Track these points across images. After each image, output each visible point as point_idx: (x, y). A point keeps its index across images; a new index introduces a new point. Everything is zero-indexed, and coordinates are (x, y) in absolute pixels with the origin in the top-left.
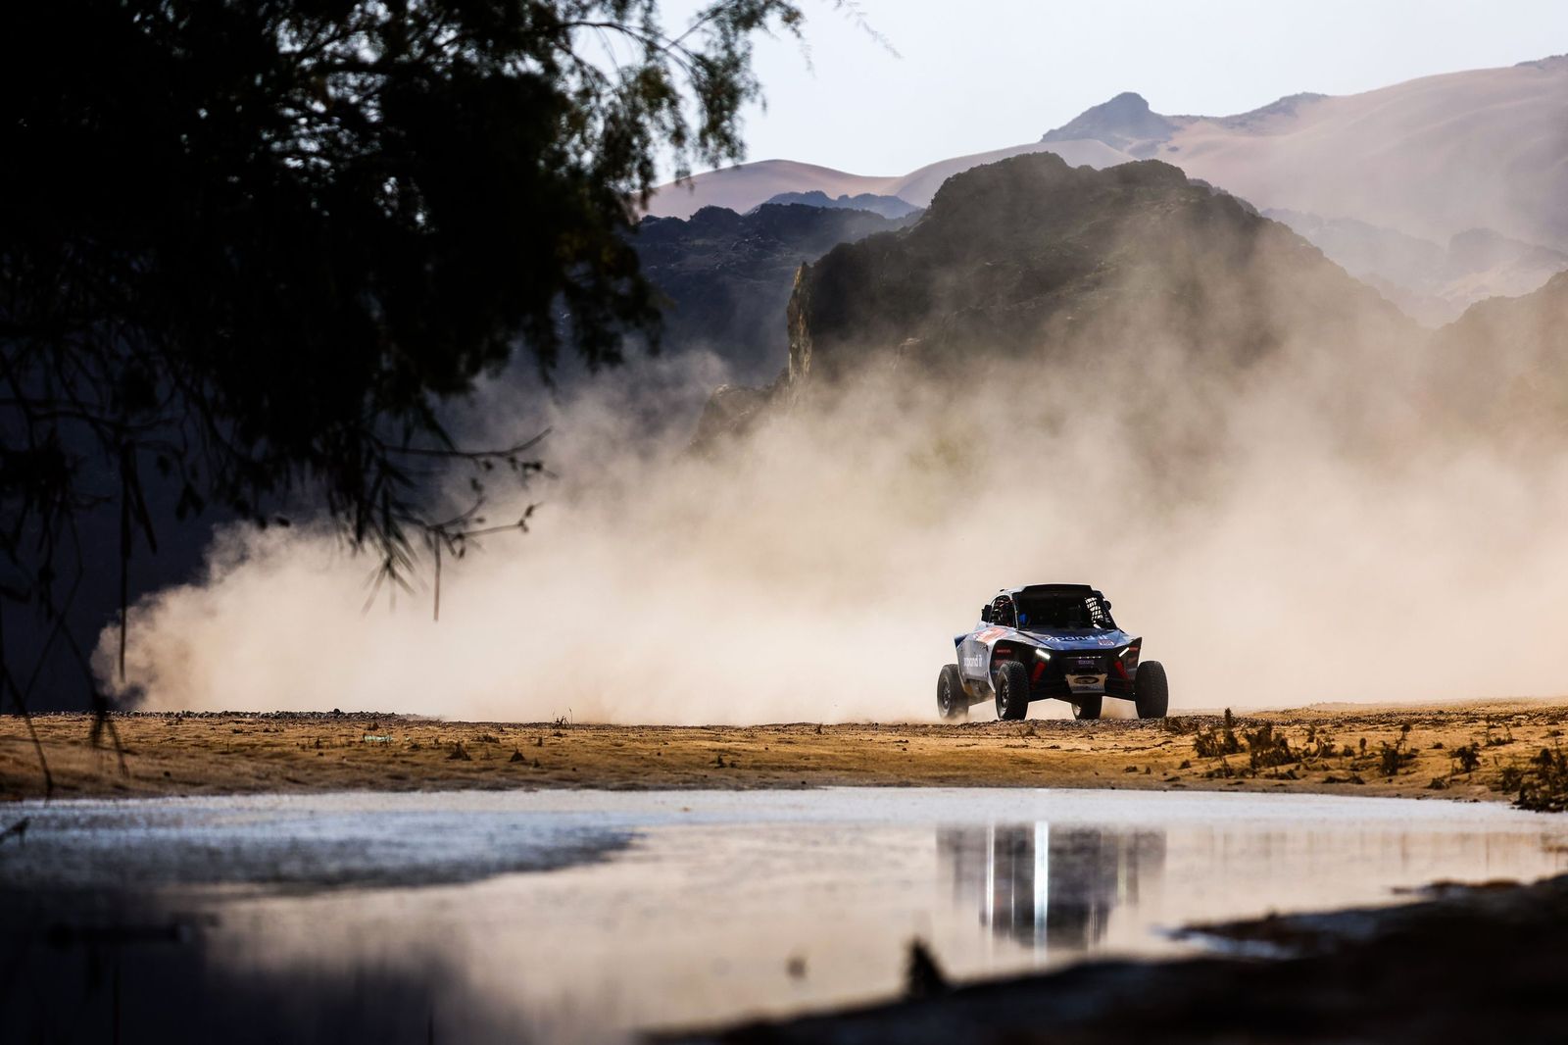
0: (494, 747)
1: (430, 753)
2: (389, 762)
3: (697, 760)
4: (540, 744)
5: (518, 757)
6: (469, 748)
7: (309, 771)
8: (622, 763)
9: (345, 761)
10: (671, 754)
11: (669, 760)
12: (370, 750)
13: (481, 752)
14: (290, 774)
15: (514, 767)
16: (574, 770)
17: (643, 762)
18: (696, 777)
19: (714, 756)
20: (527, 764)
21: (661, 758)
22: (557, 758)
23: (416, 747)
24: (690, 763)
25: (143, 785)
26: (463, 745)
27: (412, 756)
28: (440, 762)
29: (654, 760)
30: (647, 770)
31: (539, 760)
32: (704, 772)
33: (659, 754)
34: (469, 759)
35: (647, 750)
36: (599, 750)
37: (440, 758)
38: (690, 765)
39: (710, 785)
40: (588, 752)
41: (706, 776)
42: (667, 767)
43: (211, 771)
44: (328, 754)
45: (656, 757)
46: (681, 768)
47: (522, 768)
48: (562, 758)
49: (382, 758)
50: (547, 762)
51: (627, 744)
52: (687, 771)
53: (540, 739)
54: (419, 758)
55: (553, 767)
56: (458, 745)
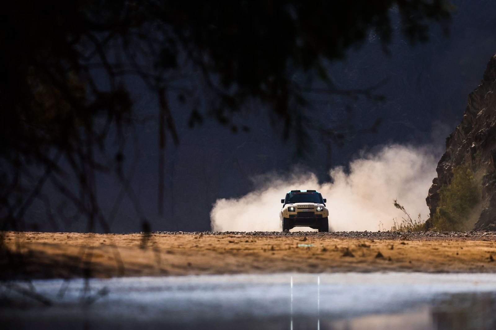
0: (367, 250)
1: (332, 253)
2: (309, 258)
3: (478, 257)
4: (392, 248)
5: (380, 255)
6: (353, 250)
7: (266, 262)
8: (438, 259)
9: (286, 258)
10: (464, 254)
11: (463, 257)
12: (300, 252)
13: (360, 253)
14: (256, 264)
15: (378, 260)
16: (410, 262)
17: (448, 258)
18: (477, 266)
19: (488, 255)
20: (384, 259)
21: (458, 256)
22: (401, 256)
23: (325, 250)
24: (475, 259)
25: (176, 270)
26: (350, 249)
27: (322, 254)
28: (337, 258)
29: (454, 257)
30: (450, 263)
31: (392, 258)
32: (482, 264)
33: (457, 254)
34: (353, 256)
35: (451, 252)
36: (424, 252)
37: (337, 256)
38: (474, 260)
39: (484, 270)
40: (418, 253)
41: (483, 266)
42: (462, 261)
43: (214, 262)
44: (278, 254)
45: (455, 256)
46: (470, 261)
47: (382, 261)
48: (404, 256)
49: (306, 256)
50: (396, 258)
51: (441, 249)
52: (473, 263)
53: (392, 246)
54: (327, 255)
55: (398, 260)
56: (347, 249)
